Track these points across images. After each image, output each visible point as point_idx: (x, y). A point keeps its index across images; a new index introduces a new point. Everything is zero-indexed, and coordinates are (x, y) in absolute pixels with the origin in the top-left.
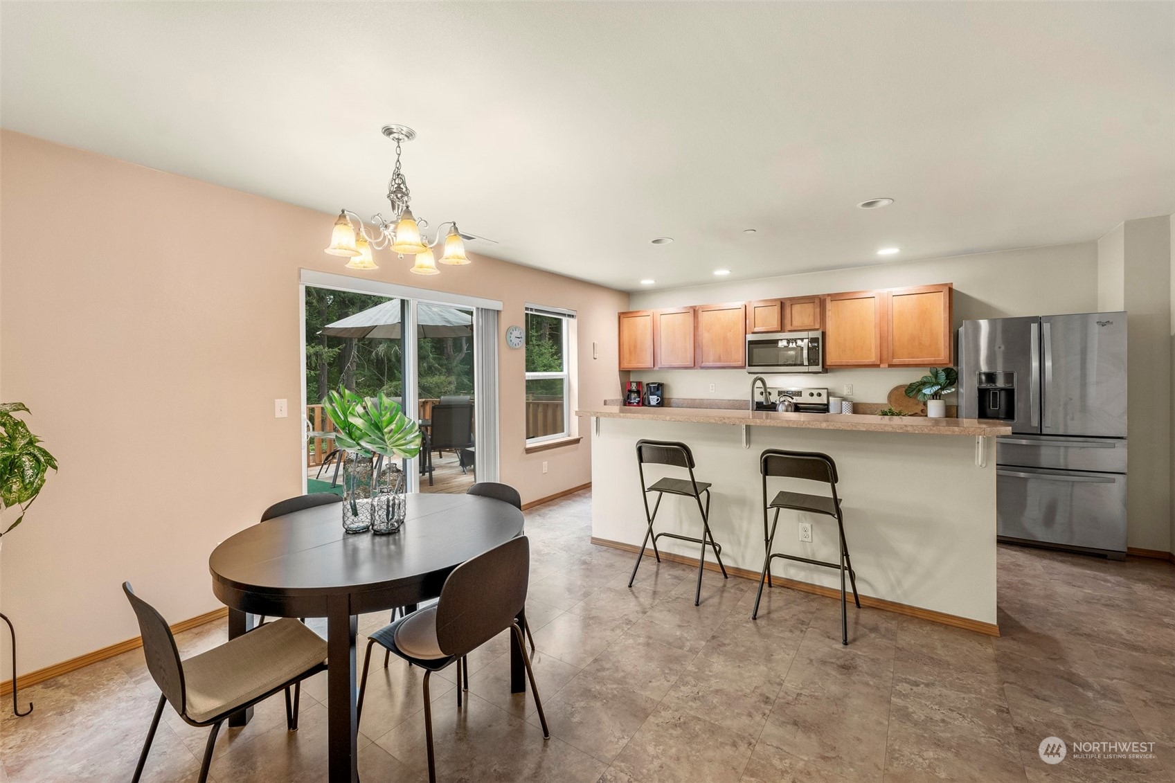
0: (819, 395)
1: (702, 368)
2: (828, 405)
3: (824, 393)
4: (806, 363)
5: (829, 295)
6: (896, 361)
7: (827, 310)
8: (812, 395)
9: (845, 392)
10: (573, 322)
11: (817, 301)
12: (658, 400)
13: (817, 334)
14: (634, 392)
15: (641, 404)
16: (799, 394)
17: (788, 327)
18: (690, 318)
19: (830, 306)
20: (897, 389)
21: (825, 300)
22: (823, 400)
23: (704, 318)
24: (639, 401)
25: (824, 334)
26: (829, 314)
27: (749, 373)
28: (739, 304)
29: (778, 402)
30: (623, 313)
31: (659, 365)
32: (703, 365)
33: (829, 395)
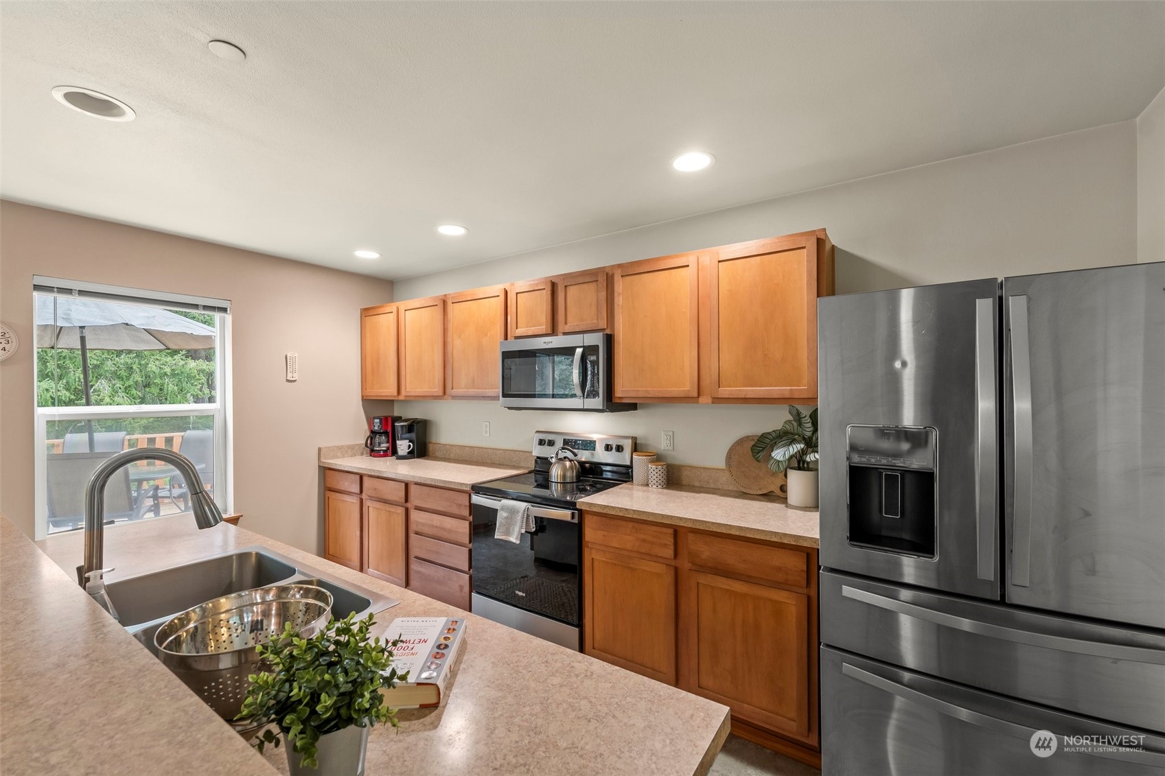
0: (619, 449)
1: (454, 397)
2: (631, 467)
3: (628, 445)
4: (578, 391)
5: (620, 266)
6: (725, 391)
7: (616, 294)
8: (608, 448)
9: (661, 444)
10: (228, 318)
11: (602, 279)
12: (410, 446)
13: (596, 339)
14: (380, 433)
15: (390, 452)
16: (589, 445)
17: (561, 327)
18: (438, 312)
19: (620, 285)
20: (741, 442)
21: (613, 275)
22: (624, 458)
23: (455, 311)
24: (388, 448)
25: (609, 340)
26: (619, 301)
27: (509, 408)
28: (497, 289)
29: (553, 460)
30: (366, 310)
31: (403, 393)
32: (455, 391)
33: (636, 448)
